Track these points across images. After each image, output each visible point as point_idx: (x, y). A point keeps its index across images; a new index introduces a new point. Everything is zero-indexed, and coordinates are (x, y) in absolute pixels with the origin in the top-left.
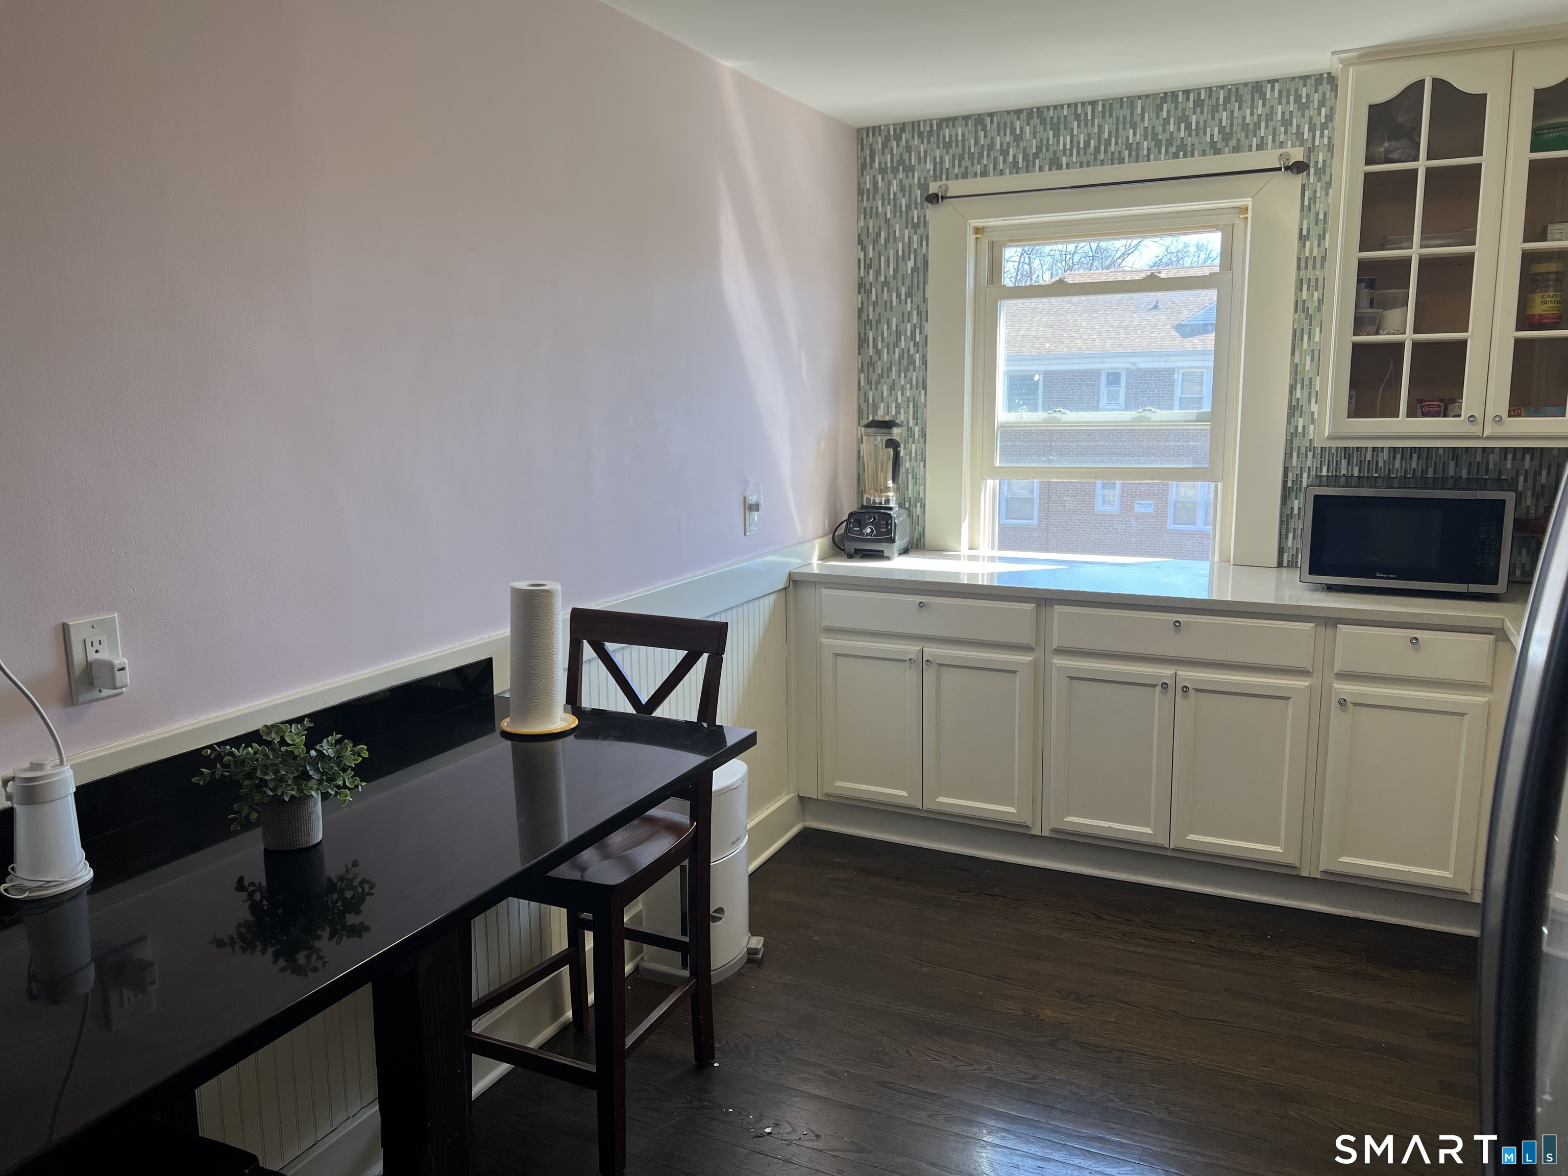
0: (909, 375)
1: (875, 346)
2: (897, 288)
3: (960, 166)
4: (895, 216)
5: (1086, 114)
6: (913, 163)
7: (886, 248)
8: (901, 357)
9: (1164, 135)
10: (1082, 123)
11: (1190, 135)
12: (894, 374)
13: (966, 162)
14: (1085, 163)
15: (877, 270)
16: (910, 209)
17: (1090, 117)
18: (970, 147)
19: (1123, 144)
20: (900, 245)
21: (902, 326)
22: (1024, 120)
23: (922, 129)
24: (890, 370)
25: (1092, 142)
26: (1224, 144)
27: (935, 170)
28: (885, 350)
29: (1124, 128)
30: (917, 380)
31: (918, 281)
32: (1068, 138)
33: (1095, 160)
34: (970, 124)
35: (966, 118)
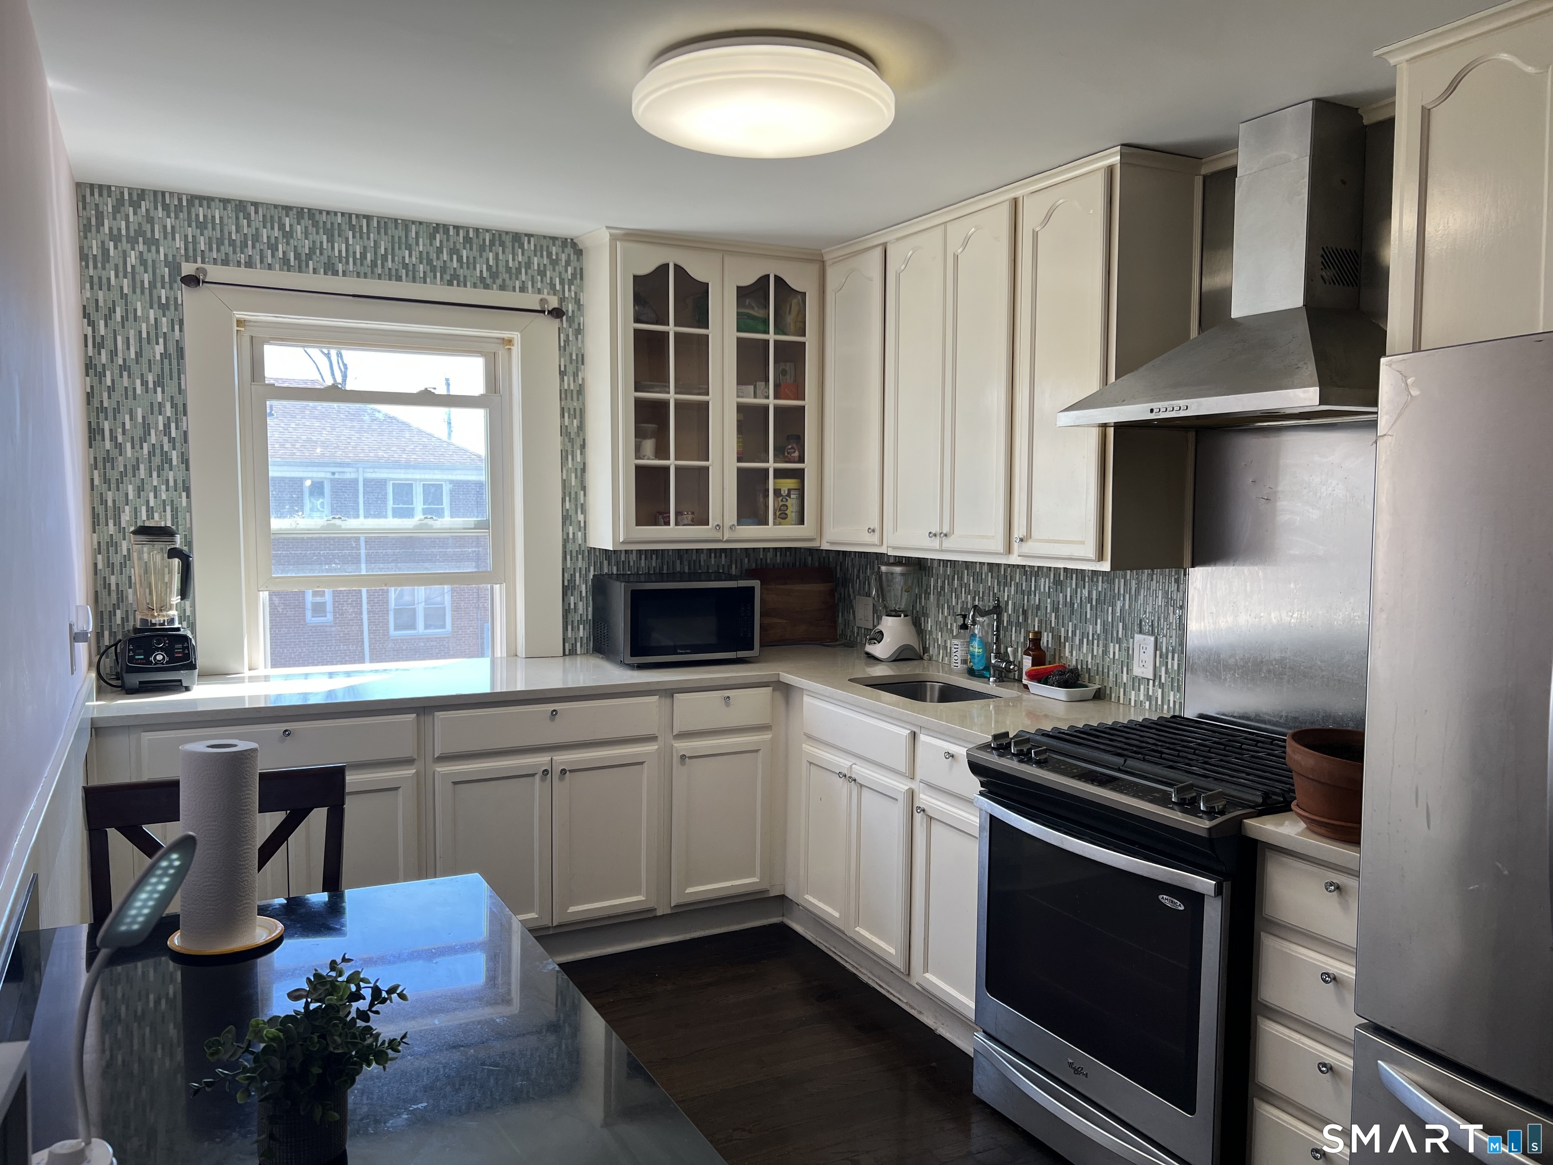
0: (164, 473)
1: (113, 438)
2: (142, 375)
3: (218, 250)
4: (134, 292)
5: (361, 227)
6: (157, 237)
7: (123, 327)
8: (151, 454)
9: (439, 262)
10: (358, 235)
11: (461, 267)
12: (142, 473)
13: (226, 248)
14: (362, 274)
15: (111, 351)
16: (155, 287)
17: (365, 230)
18: (230, 233)
19: (399, 263)
20: (144, 326)
21: (150, 419)
22: (294, 218)
23: (168, 201)
24: (136, 468)
25: (369, 255)
26: (492, 280)
27: (186, 249)
28: (129, 445)
29: (400, 248)
30: (175, 481)
31: (171, 369)
32: (344, 246)
33: (372, 272)
34: (230, 208)
35: (225, 202)
